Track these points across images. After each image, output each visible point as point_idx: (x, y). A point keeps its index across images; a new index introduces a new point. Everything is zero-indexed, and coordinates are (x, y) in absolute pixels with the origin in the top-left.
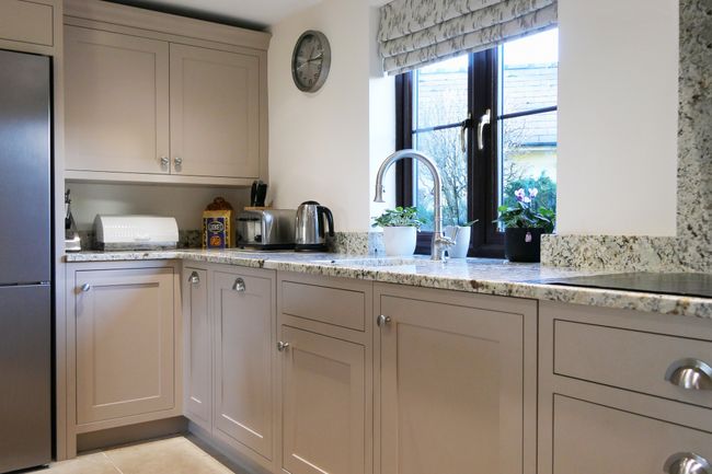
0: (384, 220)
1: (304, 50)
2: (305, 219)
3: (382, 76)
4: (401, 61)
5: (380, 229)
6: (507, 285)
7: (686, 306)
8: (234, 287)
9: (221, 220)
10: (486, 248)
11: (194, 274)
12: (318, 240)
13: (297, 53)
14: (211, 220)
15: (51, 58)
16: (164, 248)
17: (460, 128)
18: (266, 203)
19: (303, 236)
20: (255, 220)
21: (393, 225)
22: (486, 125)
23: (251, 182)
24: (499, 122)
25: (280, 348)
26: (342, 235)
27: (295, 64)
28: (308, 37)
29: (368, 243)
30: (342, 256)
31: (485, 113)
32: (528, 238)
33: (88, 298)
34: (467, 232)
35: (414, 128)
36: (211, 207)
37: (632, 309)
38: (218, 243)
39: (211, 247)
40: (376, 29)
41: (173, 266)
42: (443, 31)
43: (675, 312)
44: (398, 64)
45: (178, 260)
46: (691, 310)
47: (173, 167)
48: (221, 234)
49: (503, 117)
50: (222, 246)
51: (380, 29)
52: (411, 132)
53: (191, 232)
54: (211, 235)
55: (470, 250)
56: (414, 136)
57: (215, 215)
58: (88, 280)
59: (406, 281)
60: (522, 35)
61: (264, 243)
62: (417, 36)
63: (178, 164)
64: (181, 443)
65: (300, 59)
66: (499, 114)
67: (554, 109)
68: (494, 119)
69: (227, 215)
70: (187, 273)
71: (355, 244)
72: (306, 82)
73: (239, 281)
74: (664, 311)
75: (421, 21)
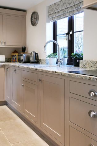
0: (49, 56)
1: (33, 16)
2: (32, 56)
3: (49, 22)
4: (53, 19)
5: (48, 58)
6: (61, 72)
7: (91, 78)
8: (14, 72)
9: (15, 56)
10: (71, 63)
11: (7, 68)
12: (35, 61)
13: (32, 17)
14: (13, 56)
16: (2, 62)
17: (66, 35)
18: (26, 52)
19: (32, 59)
20: (22, 56)
21: (52, 57)
22: (71, 34)
23: (22, 47)
24: (74, 33)
25: (22, 86)
26: (41, 59)
27: (31, 19)
28: (34, 13)
29: (46, 61)
30: (41, 64)
31: (71, 31)
32: (78, 61)
34: (67, 59)
35: (57, 34)
36: (13, 53)
37: (82, 79)
38: (15, 61)
39: (13, 62)
40: (48, 11)
41: (3, 66)
42: (61, 12)
43: (89, 79)
44: (53, 20)
45: (4, 65)
46: (92, 79)
47: (4, 43)
48: (16, 59)
49: (75, 32)
50: (16, 62)
51: (49, 11)
52: (56, 35)
53: (9, 58)
54: (13, 59)
55: (67, 63)
56: (57, 36)
57: (14, 54)
59: (44, 71)
60: (78, 13)
61: (23, 61)
62: (57, 13)
63: (5, 43)
64: (5, 107)
65: (32, 18)
66: (74, 31)
67: (83, 31)
68: (73, 33)
69: (17, 54)
70: (6, 68)
71: (43, 62)
72: (34, 24)
73: (15, 70)
74: (87, 79)
75: (57, 10)
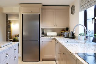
3: (82, 11)
4: (84, 8)
12: (72, 37)
15: (39, 14)
19: (70, 36)
29: (78, 38)
33: (43, 42)
42: (89, 3)
51: (81, 4)
56: (87, 20)
57: (62, 32)
58: (43, 40)
75: (86, 2)
